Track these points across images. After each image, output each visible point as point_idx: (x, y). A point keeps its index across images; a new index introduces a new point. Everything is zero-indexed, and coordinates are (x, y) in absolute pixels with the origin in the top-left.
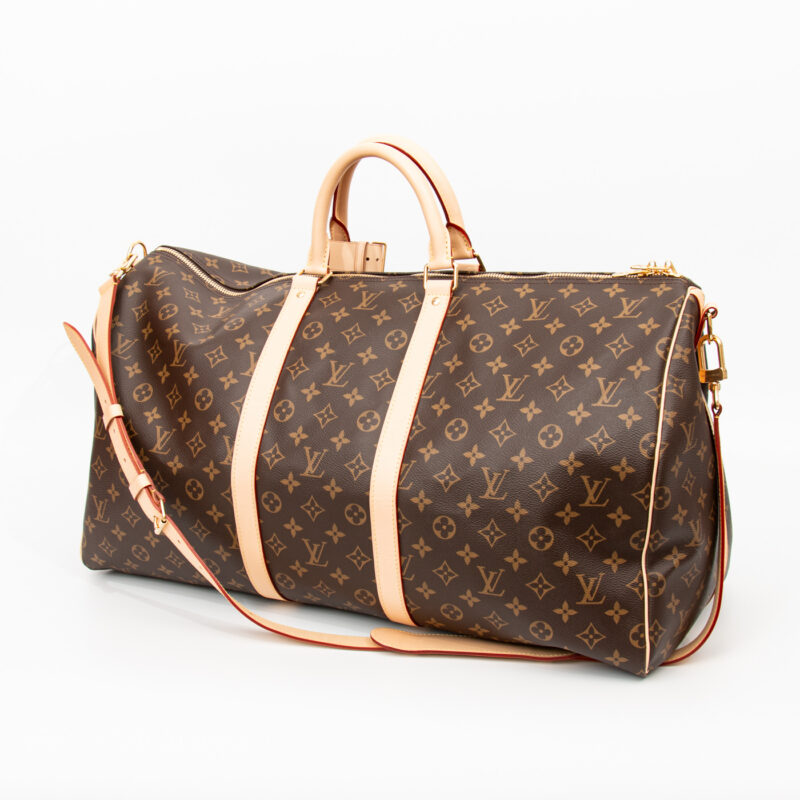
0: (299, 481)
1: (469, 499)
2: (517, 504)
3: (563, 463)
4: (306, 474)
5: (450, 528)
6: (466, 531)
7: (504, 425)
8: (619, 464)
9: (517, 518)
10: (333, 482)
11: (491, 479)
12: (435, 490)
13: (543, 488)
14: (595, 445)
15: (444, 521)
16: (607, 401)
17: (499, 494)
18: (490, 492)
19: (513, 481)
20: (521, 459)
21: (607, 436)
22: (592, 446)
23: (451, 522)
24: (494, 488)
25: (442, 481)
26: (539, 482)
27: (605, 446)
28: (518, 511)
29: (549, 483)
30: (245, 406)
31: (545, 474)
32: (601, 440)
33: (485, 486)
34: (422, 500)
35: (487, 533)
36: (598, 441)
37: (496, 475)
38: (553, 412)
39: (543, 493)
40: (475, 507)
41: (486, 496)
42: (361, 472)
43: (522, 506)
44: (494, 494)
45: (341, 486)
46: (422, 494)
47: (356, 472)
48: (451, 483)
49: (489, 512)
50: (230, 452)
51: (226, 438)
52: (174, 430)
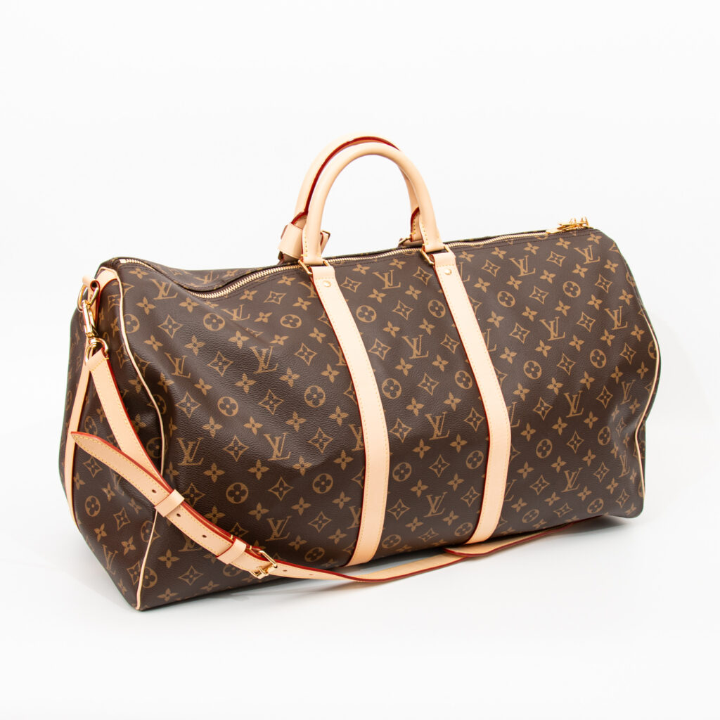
11: (572, 401)
17: (578, 411)
18: (573, 411)
24: (575, 407)
33: (570, 407)
37: (574, 397)
41: (570, 415)
44: (575, 412)
50: (359, 438)
51: (352, 426)
52: (285, 434)
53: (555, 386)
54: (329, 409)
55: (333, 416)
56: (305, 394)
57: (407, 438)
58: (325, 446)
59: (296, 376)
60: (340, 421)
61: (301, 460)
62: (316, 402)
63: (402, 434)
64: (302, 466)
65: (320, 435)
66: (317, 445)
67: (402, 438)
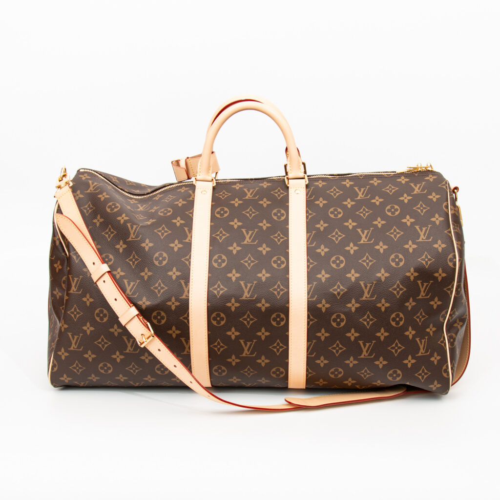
0: (239, 303)
1: (353, 301)
2: (383, 301)
3: (408, 274)
4: (244, 298)
5: (342, 320)
6: (352, 321)
7: (367, 257)
8: (438, 272)
9: (383, 309)
10: (263, 301)
11: (366, 288)
12: (332, 298)
13: (397, 289)
14: (424, 262)
15: (338, 316)
16: (424, 238)
17: (372, 296)
18: (366, 296)
19: (379, 288)
20: (382, 274)
21: (429, 257)
22: (422, 263)
23: (343, 316)
24: (368, 293)
25: (336, 293)
26: (395, 287)
27: (429, 262)
28: (383, 305)
29: (401, 286)
30: (192, 260)
31: (398, 282)
32: (426, 260)
33: (363, 292)
34: (324, 306)
35: (365, 320)
36: (425, 260)
37: (369, 285)
38: (395, 247)
39: (398, 292)
40: (358, 305)
41: (364, 298)
42: (281, 293)
43: (386, 302)
44: (368, 296)
45: (269, 303)
46: (324, 301)
47: (279, 293)
48: (342, 293)
49: (367, 307)
50: (186, 290)
51: (182, 282)
52: (138, 281)
53: (353, 276)
54: (168, 268)
55: (170, 273)
56: (155, 257)
57: (222, 295)
58: (161, 292)
59: (151, 245)
60: (174, 277)
61: (144, 299)
62: (160, 262)
63: (218, 292)
64: (144, 303)
65: (160, 285)
66: (156, 291)
67: (218, 295)
